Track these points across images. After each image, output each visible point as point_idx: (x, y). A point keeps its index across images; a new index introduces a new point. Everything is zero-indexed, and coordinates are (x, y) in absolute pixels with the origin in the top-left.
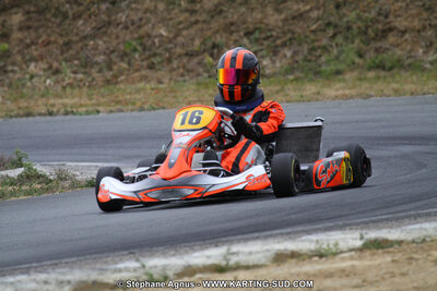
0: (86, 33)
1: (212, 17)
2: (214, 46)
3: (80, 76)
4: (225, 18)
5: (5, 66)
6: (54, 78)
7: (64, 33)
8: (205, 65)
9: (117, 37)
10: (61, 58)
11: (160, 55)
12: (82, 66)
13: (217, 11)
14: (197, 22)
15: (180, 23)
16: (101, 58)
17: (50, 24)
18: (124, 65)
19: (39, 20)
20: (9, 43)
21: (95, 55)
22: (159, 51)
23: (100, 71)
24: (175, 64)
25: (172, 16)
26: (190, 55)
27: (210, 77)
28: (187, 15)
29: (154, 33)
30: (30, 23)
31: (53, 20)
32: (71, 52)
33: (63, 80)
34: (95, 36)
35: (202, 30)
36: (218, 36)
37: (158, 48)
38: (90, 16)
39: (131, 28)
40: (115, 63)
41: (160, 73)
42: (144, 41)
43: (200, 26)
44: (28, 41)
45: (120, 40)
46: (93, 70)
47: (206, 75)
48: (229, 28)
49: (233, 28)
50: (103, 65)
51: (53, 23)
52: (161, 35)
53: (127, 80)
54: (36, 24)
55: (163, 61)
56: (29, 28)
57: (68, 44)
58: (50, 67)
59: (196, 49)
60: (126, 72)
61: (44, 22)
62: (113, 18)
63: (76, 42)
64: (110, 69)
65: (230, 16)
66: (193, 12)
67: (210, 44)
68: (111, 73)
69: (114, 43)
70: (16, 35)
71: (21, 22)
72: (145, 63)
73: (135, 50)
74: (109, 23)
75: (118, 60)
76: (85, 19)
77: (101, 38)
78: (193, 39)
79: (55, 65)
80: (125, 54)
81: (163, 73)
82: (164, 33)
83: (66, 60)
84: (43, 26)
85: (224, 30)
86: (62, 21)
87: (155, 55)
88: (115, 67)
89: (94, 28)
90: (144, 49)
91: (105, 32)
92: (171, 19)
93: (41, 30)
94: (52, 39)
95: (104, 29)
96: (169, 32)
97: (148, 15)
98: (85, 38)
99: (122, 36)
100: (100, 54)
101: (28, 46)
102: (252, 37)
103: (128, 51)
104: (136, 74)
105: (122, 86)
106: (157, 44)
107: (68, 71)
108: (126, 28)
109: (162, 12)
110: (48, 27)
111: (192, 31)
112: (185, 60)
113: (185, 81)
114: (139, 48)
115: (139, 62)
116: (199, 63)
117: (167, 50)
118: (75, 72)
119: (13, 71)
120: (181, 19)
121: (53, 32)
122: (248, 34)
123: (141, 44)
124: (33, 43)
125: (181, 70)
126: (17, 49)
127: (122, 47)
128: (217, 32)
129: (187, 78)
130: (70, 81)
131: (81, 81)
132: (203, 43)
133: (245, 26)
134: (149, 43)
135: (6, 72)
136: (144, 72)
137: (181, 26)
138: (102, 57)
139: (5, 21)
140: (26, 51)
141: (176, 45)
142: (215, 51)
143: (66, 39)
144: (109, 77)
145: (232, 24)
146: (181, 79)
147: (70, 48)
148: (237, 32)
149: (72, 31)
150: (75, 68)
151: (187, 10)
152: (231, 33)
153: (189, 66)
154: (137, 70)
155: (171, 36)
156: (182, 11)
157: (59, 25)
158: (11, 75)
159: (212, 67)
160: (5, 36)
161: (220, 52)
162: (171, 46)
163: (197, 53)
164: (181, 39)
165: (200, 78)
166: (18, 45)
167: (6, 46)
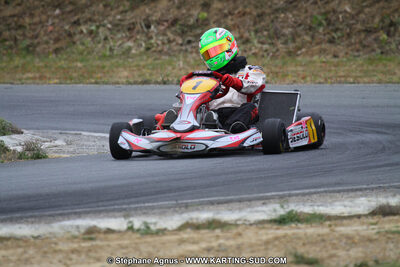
0: (279, 6)
2: (392, 24)
3: (265, 47)
6: (242, 47)
7: (259, 5)
8: (381, 41)
9: (306, 11)
10: (253, 28)
11: (341, 30)
12: (269, 37)
15: (364, 1)
16: (288, 31)
18: (308, 38)
20: (208, 12)
21: (283, 27)
22: (341, 27)
23: (285, 43)
24: (353, 41)
26: (368, 31)
27: (382, 53)
29: (339, 10)
32: (263, 24)
33: (250, 49)
34: (286, 10)
35: (383, 8)
36: (396, 15)
37: (341, 23)
39: (320, 3)
40: (299, 36)
41: (339, 47)
42: (329, 16)
44: (226, 11)
45: (309, 14)
46: (280, 41)
47: (379, 51)
50: (290, 36)
52: (346, 11)
53: (307, 52)
55: (343, 36)
57: (261, 16)
58: (241, 37)
59: (375, 26)
60: (308, 45)
63: (269, 15)
64: (294, 40)
67: (387, 21)
68: (294, 45)
69: (303, 16)
70: (217, 5)
72: (327, 37)
73: (320, 24)
75: (303, 33)
77: (291, 12)
78: (373, 17)
79: (246, 35)
80: (310, 28)
81: (341, 49)
82: (348, 10)
83: (256, 32)
87: (336, 30)
88: (298, 40)
89: (286, 2)
90: (328, 24)
93: (239, 2)
94: (248, 10)
95: (295, 4)
96: (353, 8)
98: (277, 10)
99: (310, 10)
100: (288, 27)
101: (226, 16)
103: (314, 26)
104: (317, 48)
105: (299, 59)
106: (341, 20)
107: (255, 41)
108: (315, 3)
111: (374, 9)
112: (363, 35)
113: (359, 56)
114: (324, 22)
115: (322, 36)
116: (376, 40)
118: (263, 43)
121: (250, 3)
123: (326, 20)
124: (230, 13)
125: (358, 46)
126: (216, 17)
127: (308, 21)
128: (396, 10)
129: (361, 53)
130: (257, 51)
131: (266, 51)
132: (382, 21)
134: (334, 18)
136: (323, 46)
137: (364, 4)
138: (290, 30)
140: (222, 21)
141: (357, 21)
142: (392, 29)
143: (259, 11)
144: (292, 50)
146: (356, 54)
147: (263, 20)
149: (266, 3)
150: (263, 39)
153: (365, 42)
154: (318, 44)
155: (353, 13)
159: (386, 44)
160: (206, 6)
161: (396, 30)
162: (353, 22)
163: (376, 30)
164: (362, 16)
165: (373, 53)
166: (217, 15)
167: (205, 15)
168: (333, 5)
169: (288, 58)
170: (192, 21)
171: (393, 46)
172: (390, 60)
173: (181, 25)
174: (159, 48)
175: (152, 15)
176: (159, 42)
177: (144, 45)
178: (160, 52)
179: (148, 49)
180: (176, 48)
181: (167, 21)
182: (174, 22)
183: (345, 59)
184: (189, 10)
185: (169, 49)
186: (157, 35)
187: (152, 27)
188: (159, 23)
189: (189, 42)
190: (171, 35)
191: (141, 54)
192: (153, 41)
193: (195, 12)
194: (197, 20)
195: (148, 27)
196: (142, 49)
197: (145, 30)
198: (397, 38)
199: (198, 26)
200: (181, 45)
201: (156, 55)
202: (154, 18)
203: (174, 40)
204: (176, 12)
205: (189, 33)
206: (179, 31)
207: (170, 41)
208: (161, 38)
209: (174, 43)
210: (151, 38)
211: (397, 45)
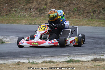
0: (65, 5)
1: (95, 4)
2: (95, 11)
4: (98, 4)
5: (45, 12)
8: (92, 15)
9: (72, 7)
11: (81, 12)
13: (97, 2)
14: (91, 5)
15: (87, 4)
17: (57, 2)
18: (72, 14)
19: (54, 1)
20: (46, 6)
21: (66, 11)
22: (81, 11)
23: (66, 15)
24: (84, 15)
25: (86, 3)
26: (88, 13)
27: (92, 18)
28: (89, 3)
29: (81, 7)
30: (52, 2)
31: (58, 1)
35: (92, 7)
36: (96, 9)
38: (66, 1)
39: (76, 5)
40: (70, 13)
41: (80, 16)
42: (78, 8)
43: (92, 6)
44: (51, 6)
45: (73, 8)
47: (91, 18)
48: (99, 7)
49: (100, 7)
50: (68, 13)
51: (58, 2)
52: (82, 7)
53: (72, 18)
54: (54, 2)
55: (82, 14)
56: (52, 3)
57: (60, 8)
59: (90, 11)
60: (72, 16)
61: (56, 2)
62: (72, 2)
63: (62, 7)
64: (69, 14)
65: (100, 4)
66: (91, 2)
67: (93, 10)
69: (71, 8)
70: (49, 4)
71: (50, 1)
72: (77, 14)
73: (76, 10)
74: (71, 3)
75: (71, 12)
76: (65, 2)
77: (68, 7)
78: (90, 9)
80: (73, 11)
81: (81, 17)
84: (55, 3)
85: (97, 7)
86: (60, 2)
87: (80, 12)
88: (70, 14)
89: (67, 4)
91: (70, 5)
92: (85, 3)
93: (55, 4)
94: (57, 6)
95: (69, 5)
96: (84, 6)
97: (80, 2)
98: (65, 6)
99: (73, 7)
100: (67, 11)
101: (51, 7)
102: (104, 9)
103: (74, 11)
104: (75, 16)
105: (70, 19)
106: (81, 9)
108: (75, 5)
109: (84, 2)
110: (56, 3)
111: (90, 7)
112: (87, 14)
113: (86, 19)
114: (77, 10)
115: (76, 14)
116: (90, 15)
117: (83, 11)
119: (46, 13)
120: (88, 3)
121: (57, 4)
122: (103, 9)
123: (77, 9)
124: (52, 7)
125: (85, 16)
126: (48, 8)
127: (73, 9)
128: (96, 7)
129: (86, 18)
132: (92, 10)
133: (103, 6)
134: (79, 9)
135: (44, 13)
136: (76, 16)
137: (87, 5)
138: (68, 11)
139: (46, 1)
141: (85, 10)
142: (95, 12)
143: (60, 6)
144: (68, 17)
145: (100, 6)
146: (85, 18)
148: (101, 8)
149: (62, 4)
151: (90, 2)
152: (99, 8)
153: (87, 16)
154: (75, 15)
155: (85, 8)
156: (88, 2)
157: (59, 3)
158: (45, 14)
159: (93, 16)
160: (46, 4)
161: (96, 13)
162: (84, 10)
163: (90, 12)
164: (87, 9)
165: (89, 19)
166: (48, 7)
167: (46, 7)
168: (79, 5)
169: (67, 19)
170: (42, 8)
171: (95, 17)
172: (94, 20)
173: (39, 9)
174: (33, 15)
175: (32, 6)
176: (33, 14)
177: (29, 14)
178: (33, 16)
179: (30, 15)
180: (38, 15)
181: (35, 8)
182: (37, 8)
183: (82, 20)
184: (41, 5)
185: (36, 15)
186: (33, 12)
187: (32, 10)
188: (33, 8)
189: (41, 14)
190: (36, 12)
191: (28, 17)
192: (31, 13)
193: (43, 6)
194: (43, 8)
195: (30, 9)
196: (29, 15)
197: (30, 10)
198: (96, 15)
199: (44, 10)
200: (39, 14)
201: (32, 17)
202: (32, 7)
203: (37, 13)
204: (38, 6)
205: (41, 12)
206: (39, 11)
207: (36, 13)
208: (34, 12)
209: (37, 14)
210: (31, 12)
211: (96, 17)
